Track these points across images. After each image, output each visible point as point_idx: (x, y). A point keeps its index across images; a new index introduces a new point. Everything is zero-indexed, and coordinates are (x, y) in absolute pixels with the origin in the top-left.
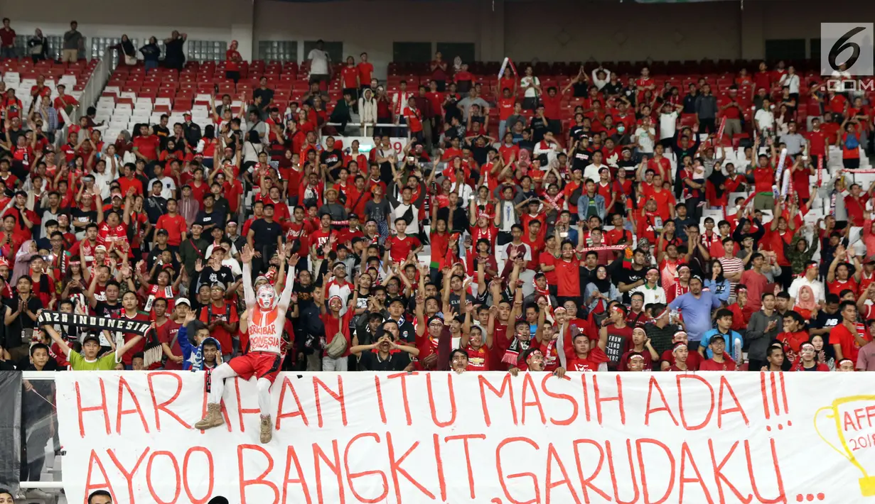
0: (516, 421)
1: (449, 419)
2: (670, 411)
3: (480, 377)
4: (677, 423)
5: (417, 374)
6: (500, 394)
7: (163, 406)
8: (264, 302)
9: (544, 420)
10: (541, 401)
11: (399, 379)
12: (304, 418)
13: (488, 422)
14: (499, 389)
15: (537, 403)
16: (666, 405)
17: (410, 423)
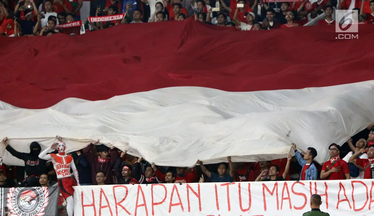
0: (278, 208)
1: (247, 208)
2: (348, 201)
3: (263, 184)
4: (351, 208)
5: (234, 183)
6: (272, 194)
7: (119, 204)
8: (60, 149)
9: (291, 207)
10: (291, 197)
11: (226, 186)
12: (182, 207)
13: (265, 209)
14: (271, 191)
15: (289, 198)
16: (346, 198)
17: (229, 210)
